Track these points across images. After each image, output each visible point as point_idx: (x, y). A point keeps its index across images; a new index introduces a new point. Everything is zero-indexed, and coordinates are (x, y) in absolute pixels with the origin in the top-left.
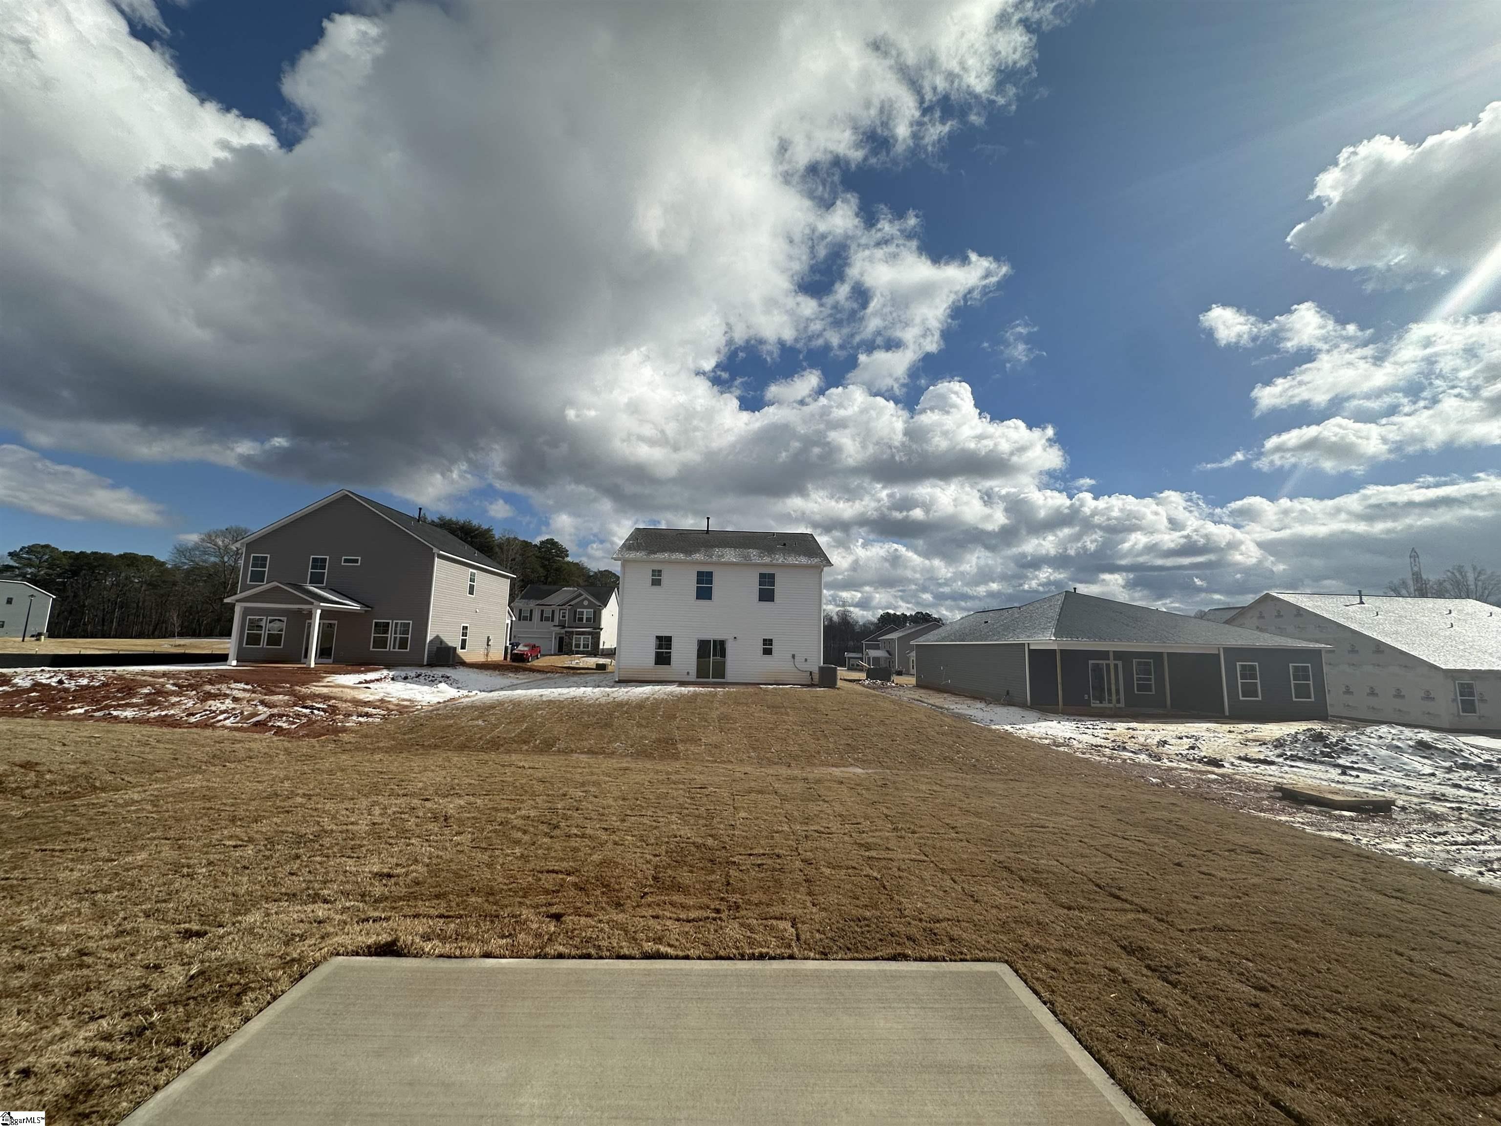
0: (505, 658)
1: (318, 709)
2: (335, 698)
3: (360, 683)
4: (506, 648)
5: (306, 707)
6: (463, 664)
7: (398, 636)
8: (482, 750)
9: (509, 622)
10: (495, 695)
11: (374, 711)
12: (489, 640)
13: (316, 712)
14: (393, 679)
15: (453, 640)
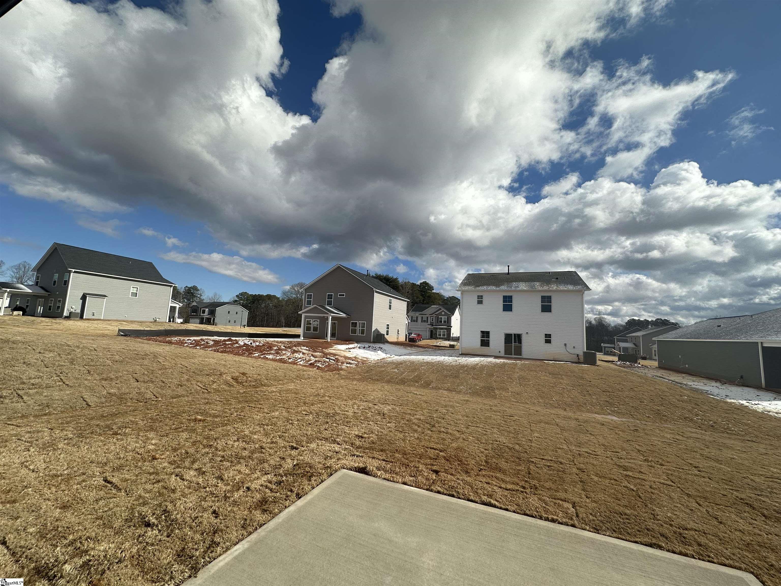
0: (406, 340)
1: (332, 359)
2: (338, 355)
3: (347, 349)
4: (406, 335)
5: (328, 358)
6: (388, 342)
7: (361, 328)
8: (397, 383)
9: (407, 323)
10: (402, 357)
11: (353, 362)
12: (398, 331)
13: (331, 361)
14: (359, 348)
15: (383, 331)
